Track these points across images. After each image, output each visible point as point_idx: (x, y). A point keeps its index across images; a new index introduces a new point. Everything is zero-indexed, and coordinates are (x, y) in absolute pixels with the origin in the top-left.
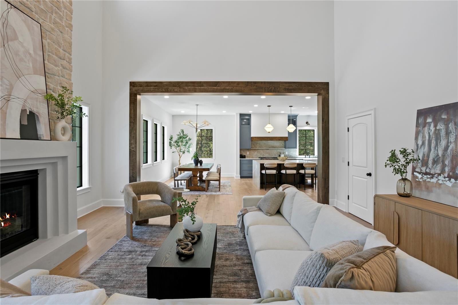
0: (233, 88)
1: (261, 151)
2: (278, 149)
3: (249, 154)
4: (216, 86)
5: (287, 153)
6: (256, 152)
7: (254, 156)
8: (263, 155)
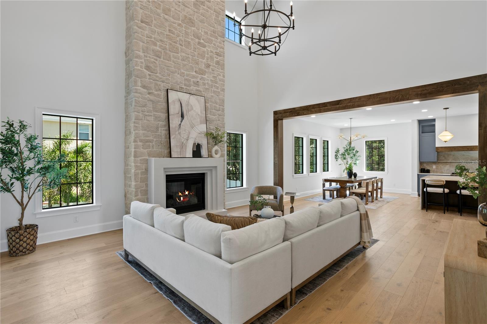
0: (355, 103)
3: (436, 168)
4: (338, 105)
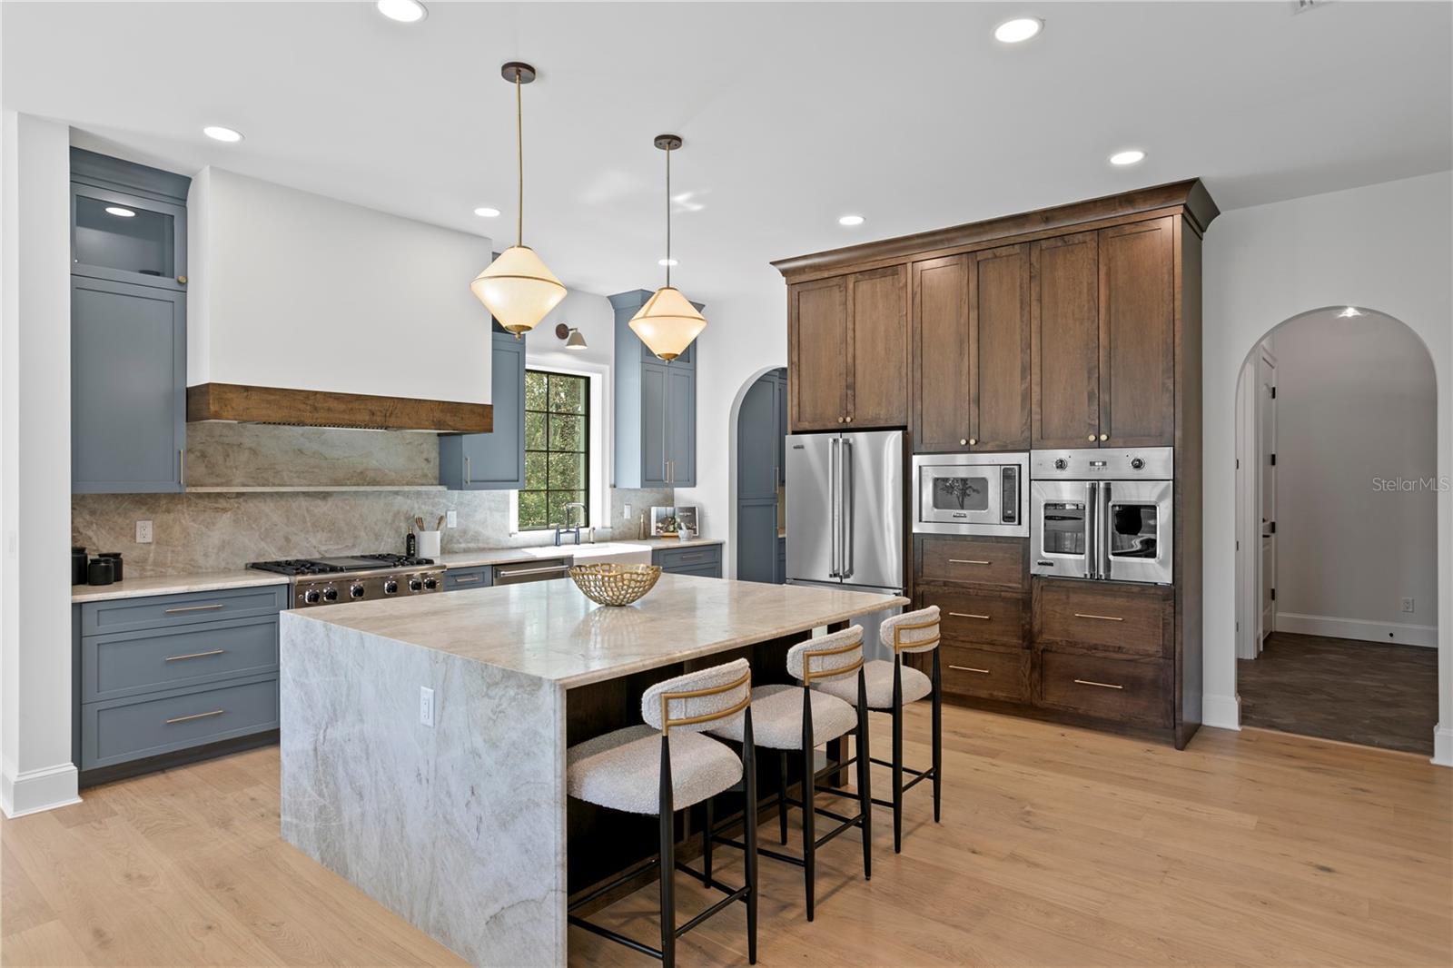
1: (267, 507)
2: (397, 493)
3: (158, 542)
5: (452, 521)
6: (226, 519)
7: (206, 555)
8: (287, 539)
